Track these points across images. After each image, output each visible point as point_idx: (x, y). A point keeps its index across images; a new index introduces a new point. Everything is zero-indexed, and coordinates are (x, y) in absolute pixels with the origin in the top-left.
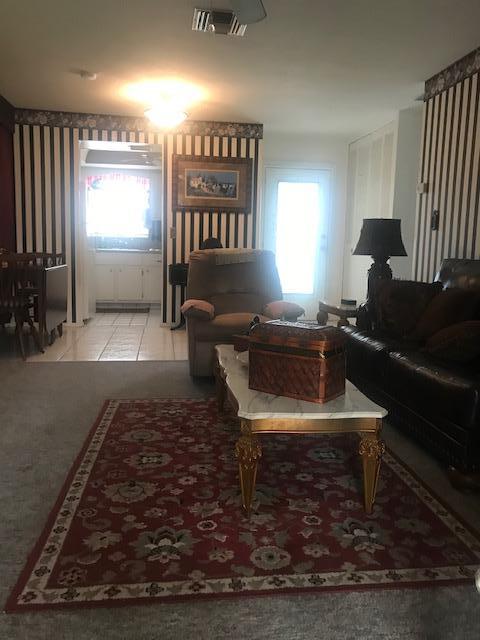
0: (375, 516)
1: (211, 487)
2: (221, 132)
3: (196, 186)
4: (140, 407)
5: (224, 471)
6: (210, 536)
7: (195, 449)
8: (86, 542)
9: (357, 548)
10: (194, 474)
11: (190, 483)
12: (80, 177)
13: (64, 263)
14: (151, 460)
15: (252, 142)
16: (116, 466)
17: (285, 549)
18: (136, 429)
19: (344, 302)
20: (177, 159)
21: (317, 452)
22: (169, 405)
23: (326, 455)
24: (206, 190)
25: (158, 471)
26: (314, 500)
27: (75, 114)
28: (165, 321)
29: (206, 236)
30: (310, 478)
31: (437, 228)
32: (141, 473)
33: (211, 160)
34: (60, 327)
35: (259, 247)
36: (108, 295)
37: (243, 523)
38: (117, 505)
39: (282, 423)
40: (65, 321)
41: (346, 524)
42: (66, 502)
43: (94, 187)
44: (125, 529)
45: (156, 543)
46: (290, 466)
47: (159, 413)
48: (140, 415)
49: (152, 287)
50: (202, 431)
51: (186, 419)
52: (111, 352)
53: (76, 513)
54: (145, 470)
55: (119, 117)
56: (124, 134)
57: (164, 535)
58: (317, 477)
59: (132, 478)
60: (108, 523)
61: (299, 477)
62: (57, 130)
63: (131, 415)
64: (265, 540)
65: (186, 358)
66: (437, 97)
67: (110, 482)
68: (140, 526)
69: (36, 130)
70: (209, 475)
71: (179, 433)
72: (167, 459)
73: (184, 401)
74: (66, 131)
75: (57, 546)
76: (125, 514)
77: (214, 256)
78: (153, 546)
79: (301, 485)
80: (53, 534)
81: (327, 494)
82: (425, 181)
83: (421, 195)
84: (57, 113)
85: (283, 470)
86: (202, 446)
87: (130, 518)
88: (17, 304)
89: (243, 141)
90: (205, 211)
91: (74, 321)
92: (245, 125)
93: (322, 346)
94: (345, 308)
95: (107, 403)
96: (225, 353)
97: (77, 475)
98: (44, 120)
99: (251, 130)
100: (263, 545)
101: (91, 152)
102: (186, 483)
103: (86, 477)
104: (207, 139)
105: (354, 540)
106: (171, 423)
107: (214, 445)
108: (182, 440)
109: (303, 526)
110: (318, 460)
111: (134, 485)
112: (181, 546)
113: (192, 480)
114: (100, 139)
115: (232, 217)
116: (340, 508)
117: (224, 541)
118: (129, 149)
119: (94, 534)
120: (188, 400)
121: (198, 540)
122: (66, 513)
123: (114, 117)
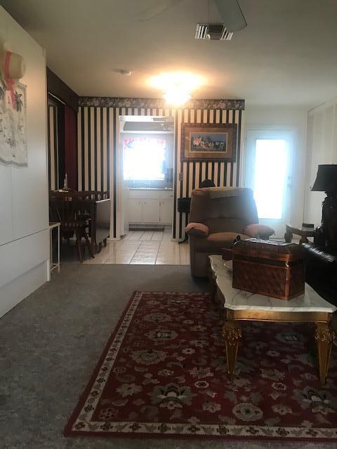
0: (328, 387)
1: (206, 357)
2: (215, 106)
3: (197, 144)
4: (157, 297)
5: (214, 346)
6: (205, 392)
7: (194, 329)
8: (118, 390)
9: (313, 410)
10: (193, 347)
11: (190, 353)
12: (120, 140)
13: (109, 198)
14: (163, 335)
15: (237, 112)
16: (140, 338)
17: (258, 406)
18: (153, 312)
19: (304, 225)
20: (184, 126)
21: (283, 336)
22: (176, 296)
23: (290, 338)
24: (204, 147)
25: (168, 343)
26: (280, 371)
27: (117, 98)
28: (174, 237)
29: (204, 179)
30: (277, 354)
32: (156, 344)
33: (208, 126)
34: (105, 241)
35: (241, 186)
36: (137, 219)
37: (227, 385)
38: (140, 365)
39: (257, 314)
40: (109, 237)
41: (305, 391)
42: (105, 361)
43: (129, 147)
44: (144, 383)
45: (166, 395)
46: (263, 345)
47: (169, 302)
48: (156, 303)
49: (166, 214)
50: (199, 316)
51: (188, 307)
52: (138, 259)
53: (112, 370)
54: (159, 342)
55: (146, 99)
56: (149, 110)
57: (170, 390)
58: (283, 354)
59: (150, 347)
60: (133, 378)
61: (270, 353)
62: (105, 110)
63: (150, 303)
64: (244, 398)
65: (189, 264)
67: (136, 349)
68: (155, 381)
69: (92, 109)
70: (204, 348)
71: (183, 317)
72: (174, 335)
73: (187, 294)
74: (111, 110)
75: (99, 392)
76: (145, 373)
77: (208, 193)
78: (163, 397)
79: (271, 359)
80: (96, 383)
81: (290, 368)
84: (105, 98)
85: (258, 348)
86: (199, 327)
87: (148, 376)
88: (77, 225)
89: (231, 112)
90: (203, 161)
91: (115, 236)
92: (231, 101)
93: (287, 258)
94: (305, 230)
95: (135, 293)
96: (215, 261)
97: (113, 343)
98: (96, 103)
99: (236, 104)
100: (242, 402)
101: (127, 123)
102: (187, 353)
103: (119, 345)
104: (205, 112)
105: (311, 404)
106: (177, 310)
107: (208, 327)
108: (185, 322)
109: (272, 390)
110: (284, 342)
111: (152, 352)
112: (183, 398)
113: (192, 351)
114: (133, 114)
115: (222, 165)
116: (300, 378)
117: (213, 397)
118: (152, 121)
119: (123, 385)
120: (190, 293)
121: (195, 395)
122: (105, 369)
123: (142, 99)
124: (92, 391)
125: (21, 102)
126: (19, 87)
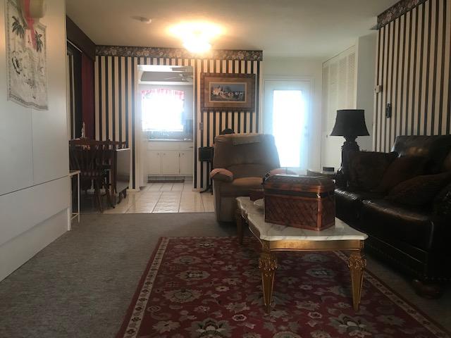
0: (361, 313)
1: (240, 293)
2: (234, 57)
3: (217, 94)
4: (184, 242)
5: (247, 282)
6: (243, 324)
7: (226, 268)
8: (155, 327)
9: (351, 334)
10: (227, 285)
11: (224, 290)
12: (138, 90)
13: (127, 147)
14: (195, 275)
15: (255, 63)
16: (171, 279)
17: (298, 334)
18: (182, 255)
19: (325, 169)
20: (204, 76)
21: (313, 271)
22: (204, 240)
23: (320, 273)
24: (224, 97)
25: (200, 283)
26: (315, 302)
27: (135, 47)
28: (195, 187)
29: (224, 128)
30: (310, 288)
31: (390, 116)
32: (188, 284)
33: (227, 76)
34: (124, 192)
35: (261, 132)
36: (157, 171)
37: (265, 317)
38: (174, 304)
40: (128, 188)
41: (340, 317)
42: (138, 302)
43: (147, 98)
44: (181, 319)
45: (205, 329)
46: (294, 280)
47: (198, 245)
48: (184, 247)
49: (186, 165)
50: (229, 257)
51: (217, 249)
52: (161, 208)
53: (146, 308)
54: (191, 281)
55: (165, 48)
56: (168, 60)
57: (209, 324)
58: (315, 287)
59: (183, 287)
60: (169, 316)
61: (302, 287)
62: (123, 59)
63: (178, 247)
64: (283, 328)
65: (213, 210)
66: (387, 26)
67: (168, 289)
68: (191, 318)
69: (110, 59)
70: (238, 285)
71: (212, 259)
72: (206, 275)
73: (214, 238)
74: (129, 59)
75: (135, 330)
76: (180, 310)
77: (231, 139)
78: (202, 331)
79: (304, 292)
80: (131, 322)
81: (323, 298)
82: (380, 84)
83: (377, 94)
84: (123, 47)
85: (290, 283)
86: (230, 266)
87: (184, 313)
89: (249, 63)
90: (223, 111)
91: (134, 188)
92: (249, 51)
93: (319, 189)
94: (326, 173)
95: (161, 239)
97: (144, 285)
98: (114, 52)
99: (254, 55)
100: (281, 331)
101: (145, 73)
102: (221, 290)
103: (151, 286)
104: (224, 62)
105: (348, 328)
106: (206, 252)
107: (238, 266)
108: (216, 263)
109: (309, 319)
110: (315, 276)
111: (185, 291)
112: (222, 331)
113: (226, 289)
114: (152, 64)
115: (242, 115)
116: (334, 307)
117: (252, 328)
118: (171, 71)
119: (160, 322)
120: (217, 237)
121: (234, 327)
122: (139, 309)
123: (161, 48)
124: (127, 330)
125: (41, 43)
126: (39, 27)
